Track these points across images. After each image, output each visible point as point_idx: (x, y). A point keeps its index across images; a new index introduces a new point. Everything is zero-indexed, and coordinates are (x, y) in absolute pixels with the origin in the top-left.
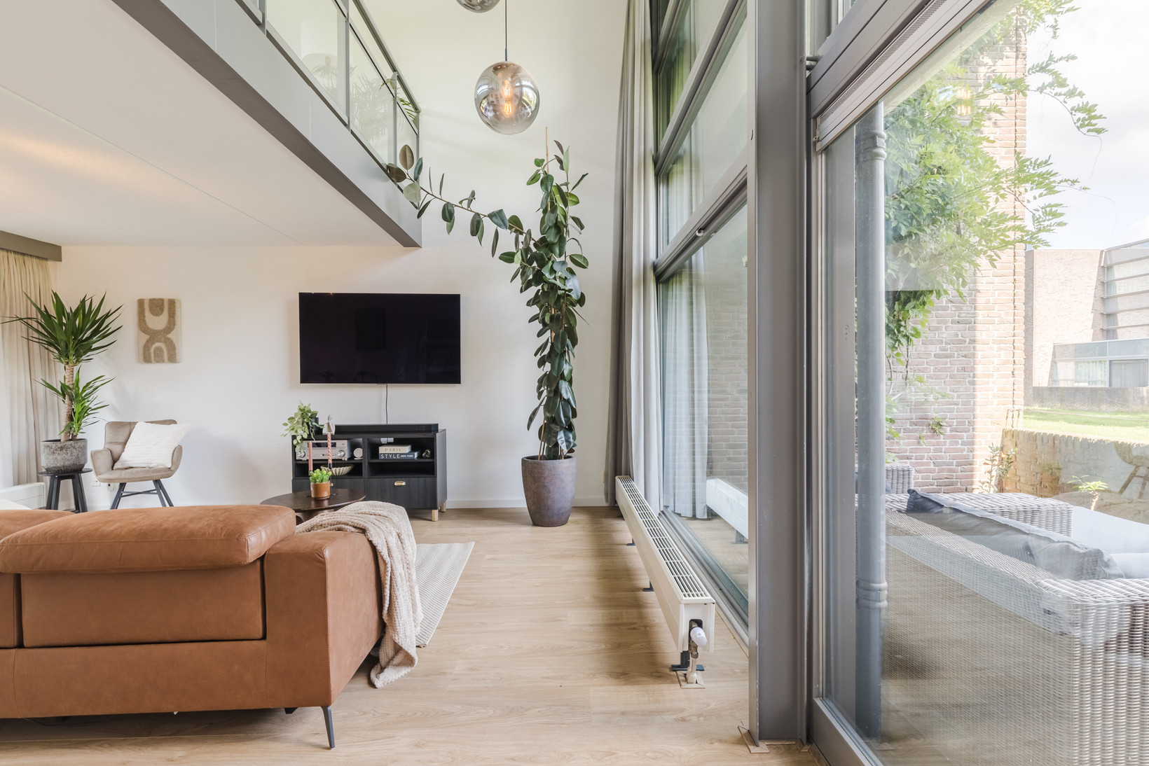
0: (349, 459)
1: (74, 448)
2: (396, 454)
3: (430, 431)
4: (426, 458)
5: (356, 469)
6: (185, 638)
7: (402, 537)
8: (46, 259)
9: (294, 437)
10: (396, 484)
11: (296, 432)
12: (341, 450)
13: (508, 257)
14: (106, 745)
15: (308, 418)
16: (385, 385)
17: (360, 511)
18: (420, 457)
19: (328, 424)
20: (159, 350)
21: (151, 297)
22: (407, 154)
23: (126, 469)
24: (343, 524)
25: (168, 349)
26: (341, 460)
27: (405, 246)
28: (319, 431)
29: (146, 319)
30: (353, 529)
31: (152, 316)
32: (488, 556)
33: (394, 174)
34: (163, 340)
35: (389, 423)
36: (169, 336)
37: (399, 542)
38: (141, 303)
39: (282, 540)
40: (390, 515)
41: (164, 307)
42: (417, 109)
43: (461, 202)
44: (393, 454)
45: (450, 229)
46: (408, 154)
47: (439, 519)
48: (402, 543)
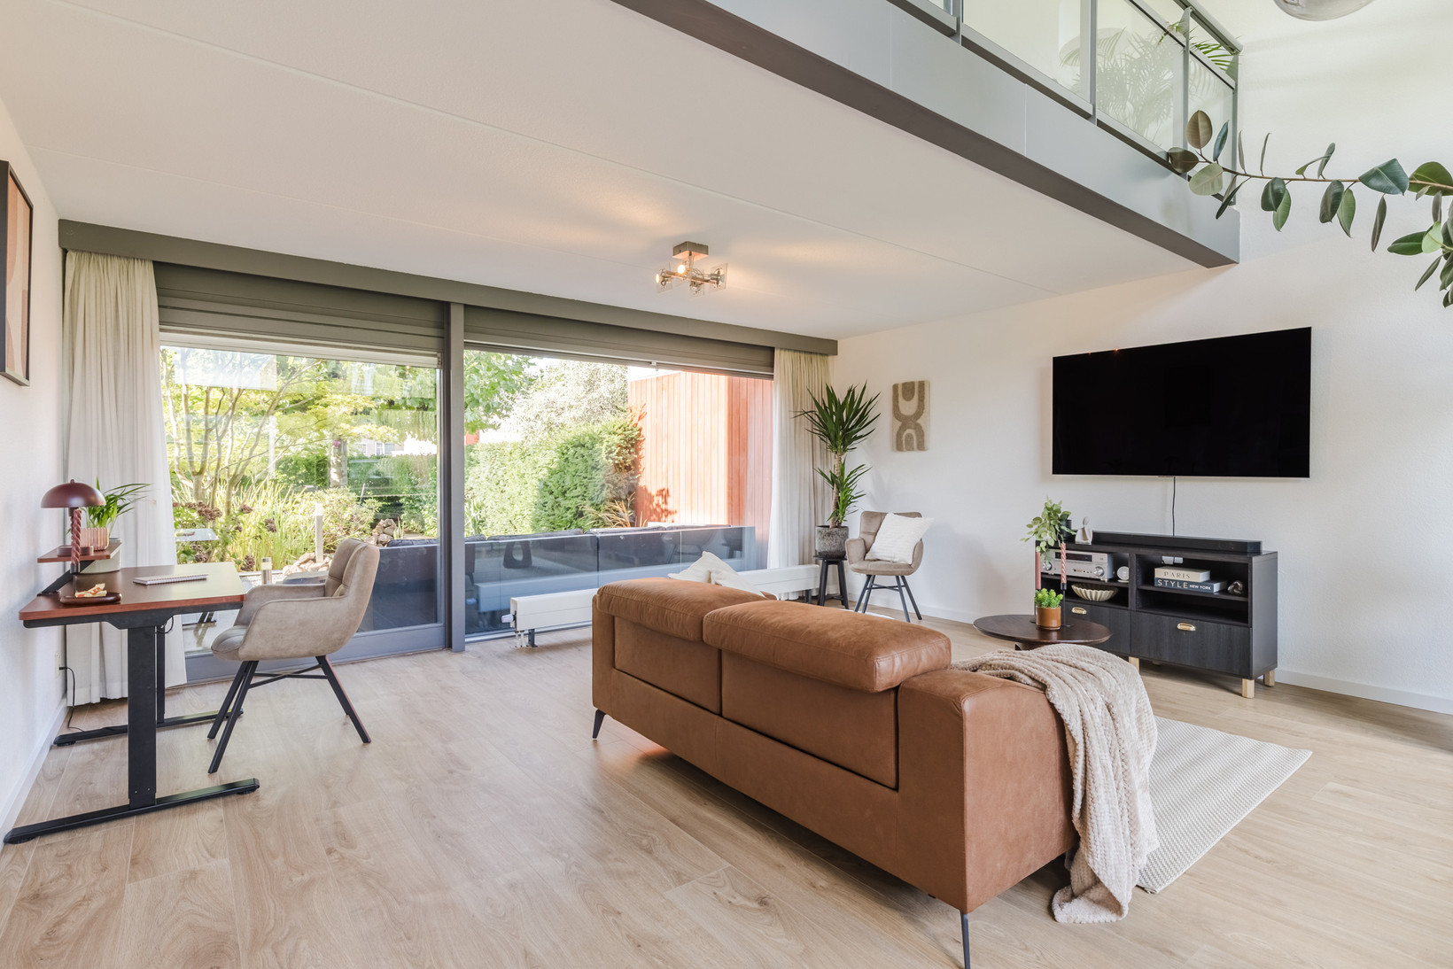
0: (1110, 580)
1: (838, 534)
2: (1181, 582)
3: (1245, 553)
4: (1234, 594)
5: (1120, 596)
6: (827, 757)
7: (1114, 710)
8: (827, 355)
9: (1038, 543)
10: (1179, 627)
11: (1040, 537)
12: (1099, 565)
13: (1410, 245)
14: (775, 839)
15: (1058, 520)
16: (1172, 478)
17: (1054, 658)
18: (1223, 591)
19: (1083, 529)
20: (909, 436)
21: (904, 382)
22: (1198, 126)
23: (875, 560)
24: (1016, 670)
25: (917, 435)
26: (1099, 580)
27: (1208, 267)
28: (1070, 539)
29: (900, 404)
30: (1029, 681)
31: (904, 401)
32: (1332, 785)
33: (1179, 163)
34: (913, 426)
35: (1177, 534)
36: (918, 421)
37: (1109, 717)
38: (895, 387)
39: (925, 673)
40: (1100, 673)
41: (913, 391)
42: (1233, 50)
43: (1301, 171)
44: (1176, 581)
45: (1280, 223)
46: (1201, 124)
47: (1255, 696)
48: (1113, 719)
